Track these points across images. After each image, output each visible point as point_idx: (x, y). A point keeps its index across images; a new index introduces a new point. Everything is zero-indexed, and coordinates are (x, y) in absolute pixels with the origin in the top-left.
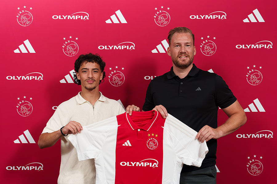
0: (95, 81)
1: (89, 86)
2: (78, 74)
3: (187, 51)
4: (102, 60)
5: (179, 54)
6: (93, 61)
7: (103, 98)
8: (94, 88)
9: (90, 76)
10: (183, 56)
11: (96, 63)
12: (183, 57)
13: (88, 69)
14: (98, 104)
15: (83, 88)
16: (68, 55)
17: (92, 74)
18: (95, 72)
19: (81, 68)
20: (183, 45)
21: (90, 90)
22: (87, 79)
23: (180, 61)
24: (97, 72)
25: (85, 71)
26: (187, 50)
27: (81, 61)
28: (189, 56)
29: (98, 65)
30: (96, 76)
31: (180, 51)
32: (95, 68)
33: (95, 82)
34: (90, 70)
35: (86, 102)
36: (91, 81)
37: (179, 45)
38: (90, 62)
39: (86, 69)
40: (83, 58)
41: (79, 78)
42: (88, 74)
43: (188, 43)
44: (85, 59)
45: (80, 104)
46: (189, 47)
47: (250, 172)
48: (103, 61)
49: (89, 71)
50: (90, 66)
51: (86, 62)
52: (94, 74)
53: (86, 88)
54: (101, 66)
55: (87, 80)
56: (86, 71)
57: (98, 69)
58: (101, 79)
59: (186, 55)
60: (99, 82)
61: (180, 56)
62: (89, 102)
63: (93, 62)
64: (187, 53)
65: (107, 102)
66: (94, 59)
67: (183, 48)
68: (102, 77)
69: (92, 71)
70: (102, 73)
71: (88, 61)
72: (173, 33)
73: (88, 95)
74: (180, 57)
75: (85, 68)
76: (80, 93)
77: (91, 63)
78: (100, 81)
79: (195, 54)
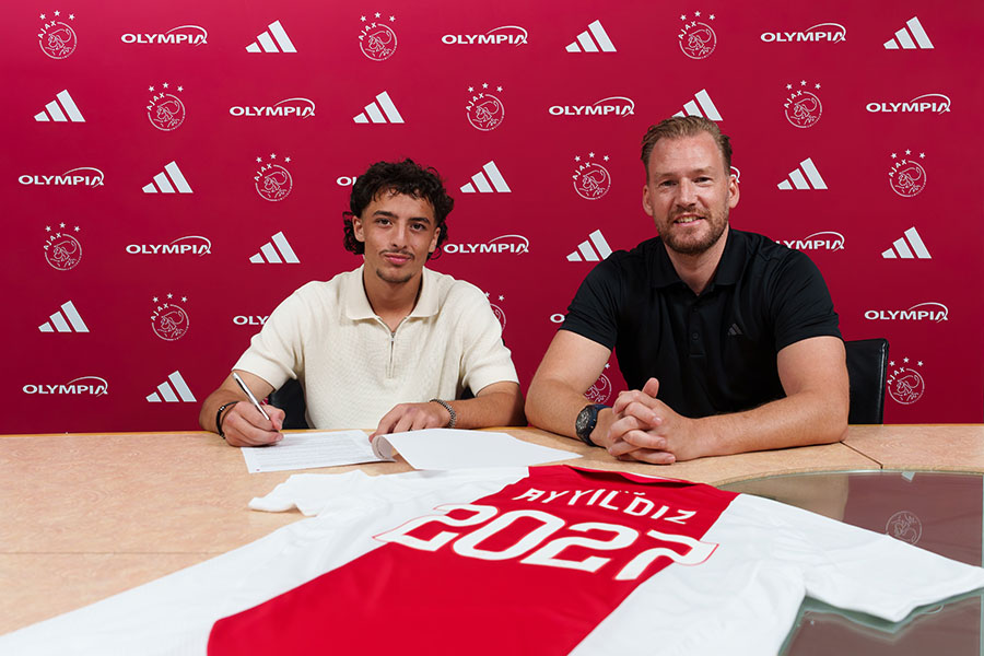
0: (413, 257)
1: (391, 272)
2: (358, 223)
3: (700, 199)
4: (444, 190)
5: (674, 209)
6: (417, 191)
8: (407, 279)
9: (400, 239)
10: (688, 217)
11: (423, 197)
12: (687, 220)
13: (397, 217)
17: (407, 237)
18: (417, 227)
19: (373, 207)
20: (685, 180)
21: (393, 283)
22: (389, 248)
23: (680, 238)
24: (424, 227)
26: (701, 195)
27: (374, 185)
28: (710, 216)
29: (429, 206)
30: (418, 242)
31: (676, 202)
32: (418, 215)
33: (411, 262)
34: (402, 223)
36: (399, 257)
37: (672, 181)
38: (404, 193)
39: (389, 214)
40: (385, 176)
41: (359, 237)
42: (395, 234)
43: (700, 171)
44: (392, 182)
46: (708, 182)
49: (397, 224)
50: (406, 206)
51: (394, 191)
52: (410, 233)
53: (379, 274)
54: (437, 210)
55: (387, 251)
56: (387, 219)
57: (427, 221)
58: (432, 249)
59: (696, 213)
60: (423, 259)
61: (676, 216)
63: (414, 195)
64: (699, 206)
66: (420, 188)
67: (685, 191)
68: (435, 242)
69: (406, 225)
70: (439, 229)
71: (400, 190)
72: (656, 140)
74: (676, 222)
75: (387, 210)
77: (407, 198)
79: (734, 201)
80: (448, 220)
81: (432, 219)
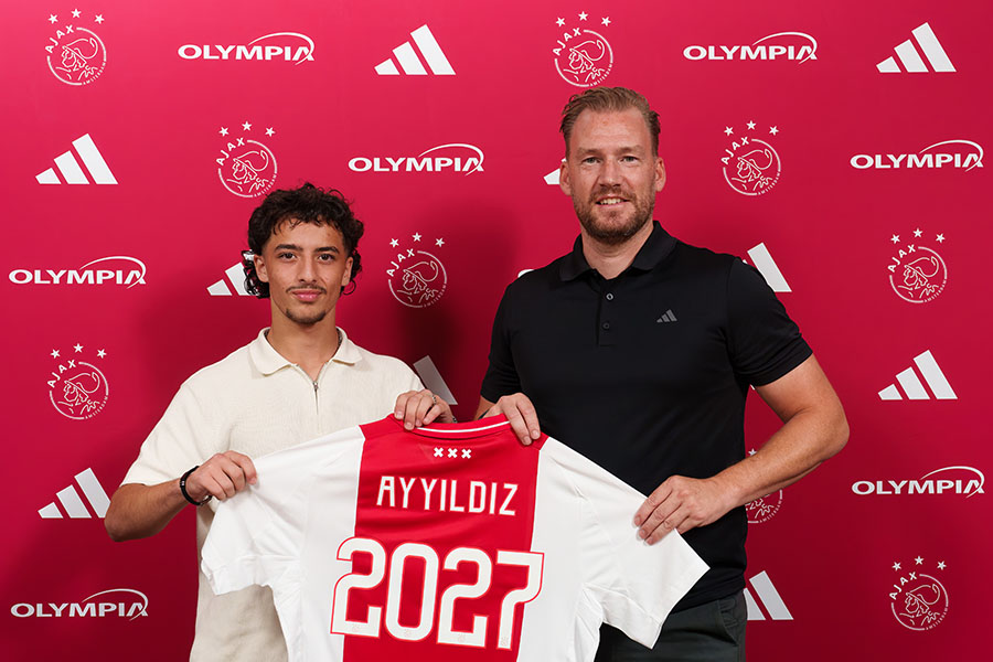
0: (324, 291)
1: (301, 311)
2: (259, 262)
3: (625, 179)
4: (351, 214)
5: (597, 189)
6: (320, 218)
7: (349, 351)
8: (321, 317)
9: (308, 275)
10: (612, 198)
11: (329, 224)
12: (610, 202)
13: (301, 249)
14: (332, 373)
15: (278, 316)
16: (238, 191)
17: (315, 269)
18: (325, 257)
19: (274, 241)
20: (610, 158)
21: (306, 324)
22: (295, 284)
23: (600, 216)
24: (332, 257)
25: (289, 256)
26: (626, 176)
27: (272, 217)
28: (635, 198)
29: (336, 234)
30: (328, 274)
31: (600, 182)
32: (324, 245)
33: (322, 297)
34: (308, 254)
35: (289, 366)
36: (308, 293)
37: (597, 156)
38: (307, 222)
39: (293, 247)
40: (282, 206)
41: (263, 277)
42: (301, 269)
43: (627, 150)
44: (291, 211)
45: (266, 375)
46: (635, 162)
47: (902, 618)
48: (356, 217)
49: (302, 256)
50: (309, 236)
51: (294, 221)
52: (320, 266)
53: (289, 316)
54: (346, 237)
55: (294, 288)
56: (290, 253)
57: (336, 250)
58: (345, 282)
59: (621, 195)
60: (337, 292)
61: (599, 197)
62: (298, 368)
63: (318, 223)
64: (625, 187)
65: (365, 366)
66: (324, 214)
67: (610, 169)
68: (348, 273)
69: (313, 257)
70: (351, 259)
71: (301, 219)
72: (580, 111)
73: (298, 340)
74: (599, 203)
75: (290, 243)
76: (266, 334)
77: (311, 227)
78: (343, 288)
79: (660, 185)
80: (361, 247)
81: (341, 248)
